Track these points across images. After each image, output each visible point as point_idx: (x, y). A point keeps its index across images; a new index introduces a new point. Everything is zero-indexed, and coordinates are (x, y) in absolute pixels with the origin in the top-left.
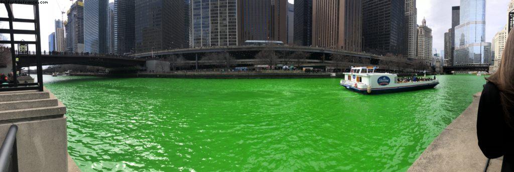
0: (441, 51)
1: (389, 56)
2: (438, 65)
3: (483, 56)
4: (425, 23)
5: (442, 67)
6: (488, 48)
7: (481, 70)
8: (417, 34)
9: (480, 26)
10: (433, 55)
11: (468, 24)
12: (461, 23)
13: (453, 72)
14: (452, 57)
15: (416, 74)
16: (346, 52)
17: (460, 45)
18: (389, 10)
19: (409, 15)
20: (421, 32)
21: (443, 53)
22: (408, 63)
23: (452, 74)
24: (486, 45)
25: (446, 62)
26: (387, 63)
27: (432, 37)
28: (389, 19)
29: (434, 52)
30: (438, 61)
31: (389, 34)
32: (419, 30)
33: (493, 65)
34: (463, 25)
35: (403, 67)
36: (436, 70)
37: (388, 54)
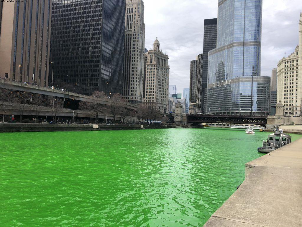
0: (185, 90)
1: (98, 96)
2: (178, 111)
3: (255, 99)
4: (158, 46)
5: (185, 114)
6: (265, 85)
7: (252, 123)
8: (145, 63)
9: (250, 51)
10: (170, 96)
11: (231, 46)
12: (219, 44)
13: (204, 124)
14: (203, 100)
15: (142, 126)
16: (16, 84)
17: (217, 80)
18: (99, 24)
19: (132, 33)
20: (151, 59)
21: (188, 93)
22: (128, 107)
23: (201, 127)
24: (261, 80)
25: (192, 107)
26: (93, 107)
27: (168, 68)
28: (99, 38)
29: (171, 92)
30: (179, 106)
31: (99, 61)
32: (149, 58)
33: (274, 115)
34: (223, 49)
35: (121, 114)
36: (175, 120)
37: (96, 92)
